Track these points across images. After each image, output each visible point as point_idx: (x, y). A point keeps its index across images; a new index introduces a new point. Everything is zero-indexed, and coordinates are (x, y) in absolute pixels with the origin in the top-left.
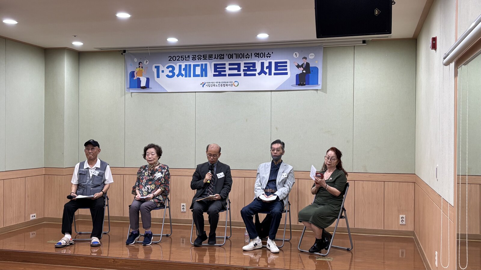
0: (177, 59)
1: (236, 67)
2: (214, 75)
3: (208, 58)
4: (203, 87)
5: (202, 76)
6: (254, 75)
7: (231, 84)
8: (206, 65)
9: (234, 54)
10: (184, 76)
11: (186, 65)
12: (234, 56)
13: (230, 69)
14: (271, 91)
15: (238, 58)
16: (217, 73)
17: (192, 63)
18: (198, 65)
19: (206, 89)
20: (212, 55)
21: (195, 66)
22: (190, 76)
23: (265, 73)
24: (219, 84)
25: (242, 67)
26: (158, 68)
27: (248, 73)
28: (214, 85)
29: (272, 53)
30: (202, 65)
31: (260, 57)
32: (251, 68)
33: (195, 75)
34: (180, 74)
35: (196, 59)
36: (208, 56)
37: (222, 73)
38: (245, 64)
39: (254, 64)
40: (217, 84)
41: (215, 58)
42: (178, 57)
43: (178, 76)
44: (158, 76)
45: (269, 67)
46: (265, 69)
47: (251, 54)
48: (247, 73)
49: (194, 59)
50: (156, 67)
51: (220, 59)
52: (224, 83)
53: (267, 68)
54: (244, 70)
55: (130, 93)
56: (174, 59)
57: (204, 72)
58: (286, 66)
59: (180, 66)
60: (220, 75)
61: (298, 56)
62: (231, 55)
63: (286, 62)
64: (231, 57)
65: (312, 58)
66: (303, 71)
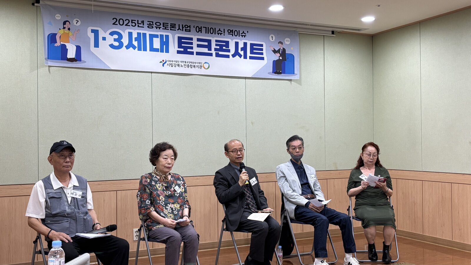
0: (125, 24)
1: (206, 44)
2: (179, 52)
3: (169, 28)
4: (163, 66)
5: (162, 51)
6: (228, 56)
7: (199, 65)
8: (167, 37)
9: (203, 27)
10: (137, 49)
11: (139, 34)
12: (204, 30)
13: (199, 46)
14: (245, 78)
15: (208, 33)
16: (182, 50)
17: (148, 32)
18: (157, 36)
19: (167, 69)
20: (175, 25)
21: (152, 37)
22: (145, 50)
23: (240, 56)
24: (185, 64)
25: (213, 46)
26: (96, 33)
27: (221, 53)
28: (178, 65)
29: (248, 32)
30: (162, 36)
31: (234, 35)
32: (224, 48)
33: (152, 49)
34: (130, 45)
35: (153, 27)
36: (169, 25)
37: (189, 50)
38: (216, 41)
39: (227, 43)
40: (183, 64)
41: (179, 29)
42: (127, 21)
43: (127, 47)
44: (97, 45)
45: (244, 49)
46: (240, 51)
47: (224, 29)
48: (219, 54)
49: (150, 26)
50: (93, 31)
51: (186, 31)
52: (191, 64)
53: (242, 49)
54: (216, 50)
55: (48, 68)
56: (121, 22)
57: (165, 46)
58: (262, 50)
59: (130, 34)
60: (185, 52)
61: (274, 40)
62: (199, 29)
63: (262, 45)
64: (199, 31)
65: (288, 43)
66: (279, 57)
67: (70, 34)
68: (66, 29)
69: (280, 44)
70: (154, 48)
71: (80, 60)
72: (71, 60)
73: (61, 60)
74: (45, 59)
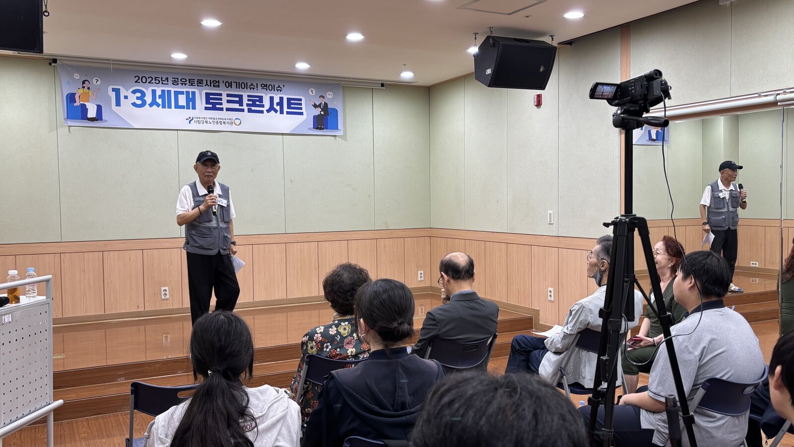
0: (148, 81)
1: (237, 99)
2: (206, 108)
3: (196, 85)
4: (190, 123)
5: (188, 108)
6: (262, 112)
7: (230, 121)
8: (194, 93)
9: (234, 82)
10: (161, 106)
11: (163, 91)
12: (234, 85)
13: (228, 101)
14: (283, 134)
15: (239, 88)
16: (211, 106)
17: (173, 89)
18: (182, 93)
19: (194, 126)
20: (202, 80)
21: (177, 94)
22: (170, 107)
23: (276, 111)
24: (213, 120)
25: (245, 101)
26: (117, 91)
27: (253, 108)
28: (206, 122)
29: (284, 85)
30: (188, 93)
31: (268, 90)
32: (257, 103)
33: (177, 106)
34: (154, 103)
35: (178, 84)
36: (196, 81)
37: (217, 106)
38: (249, 96)
39: (261, 99)
40: (211, 121)
41: (207, 84)
42: (150, 79)
43: (151, 105)
44: (118, 104)
45: (280, 103)
46: (275, 106)
47: (257, 84)
49: (175, 83)
50: (114, 90)
51: (214, 87)
52: (220, 120)
53: (278, 104)
54: (248, 105)
55: (68, 127)
56: (144, 80)
57: (191, 102)
58: (301, 104)
59: (154, 92)
60: (214, 108)
61: (314, 94)
62: (229, 84)
63: (300, 100)
64: (229, 86)
65: (330, 97)
66: (321, 112)
67: (90, 93)
68: (86, 88)
69: (321, 98)
70: (179, 104)
71: (102, 120)
72: (92, 120)
73: (82, 119)
74: (64, 119)
